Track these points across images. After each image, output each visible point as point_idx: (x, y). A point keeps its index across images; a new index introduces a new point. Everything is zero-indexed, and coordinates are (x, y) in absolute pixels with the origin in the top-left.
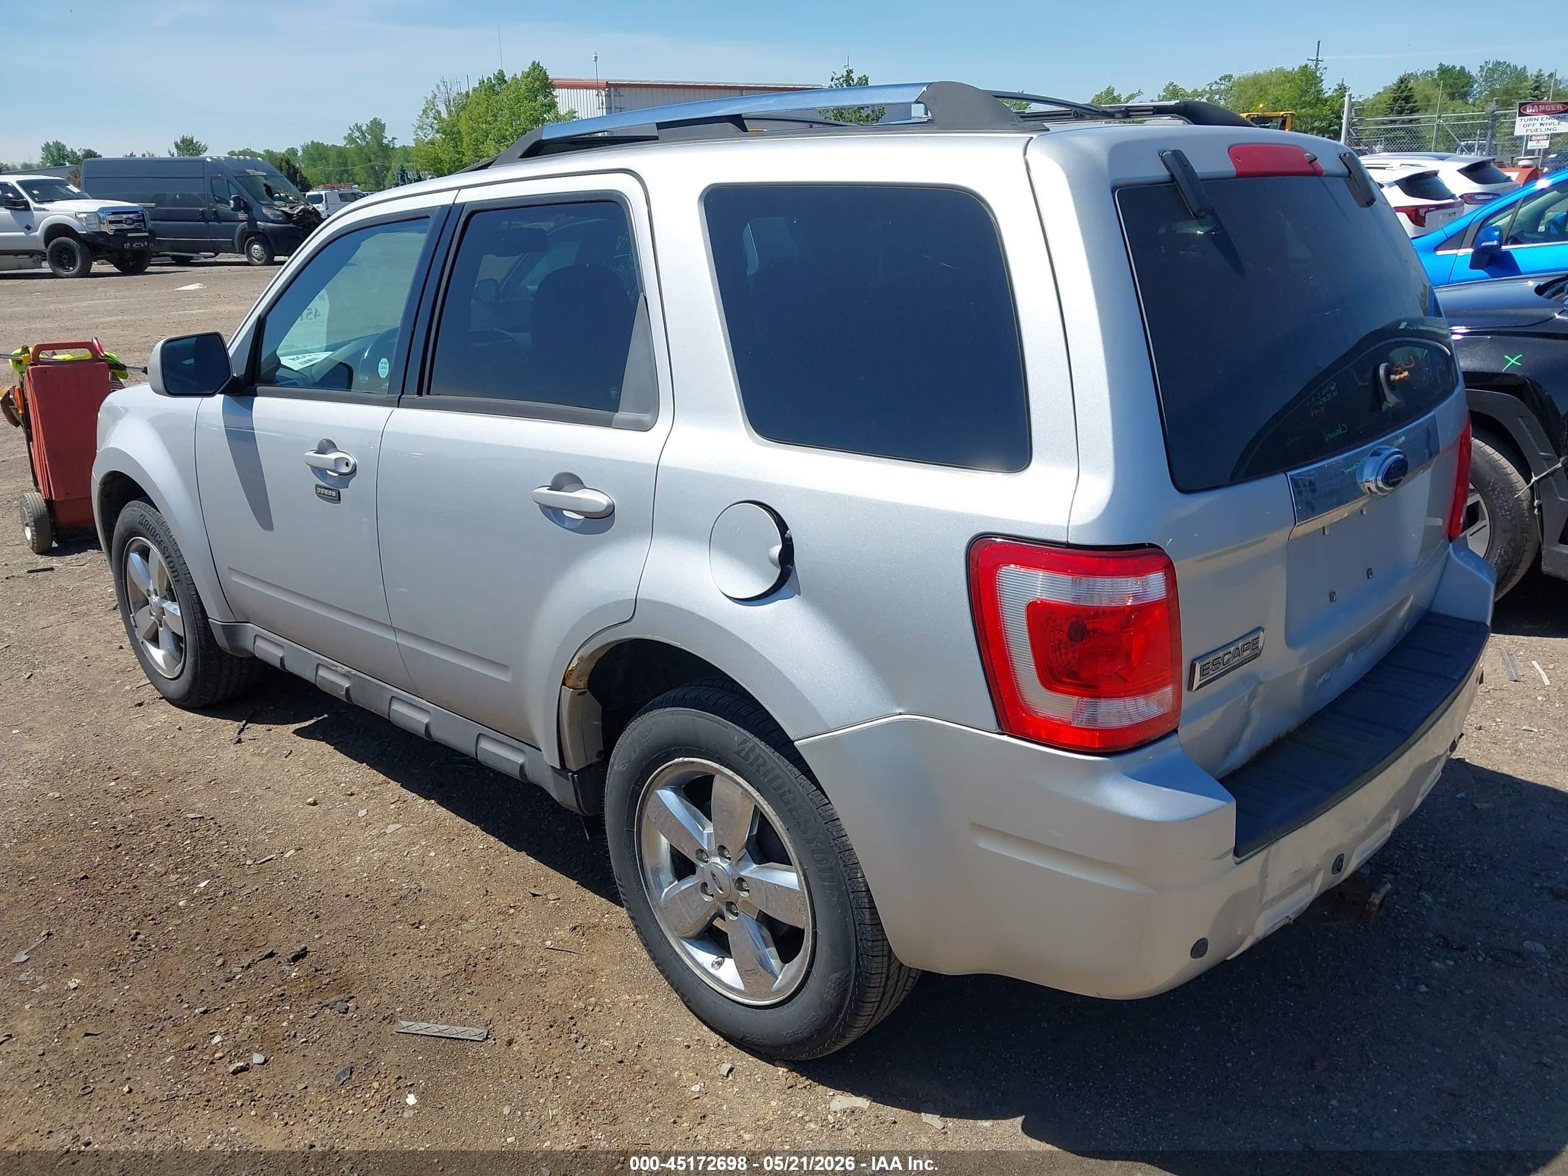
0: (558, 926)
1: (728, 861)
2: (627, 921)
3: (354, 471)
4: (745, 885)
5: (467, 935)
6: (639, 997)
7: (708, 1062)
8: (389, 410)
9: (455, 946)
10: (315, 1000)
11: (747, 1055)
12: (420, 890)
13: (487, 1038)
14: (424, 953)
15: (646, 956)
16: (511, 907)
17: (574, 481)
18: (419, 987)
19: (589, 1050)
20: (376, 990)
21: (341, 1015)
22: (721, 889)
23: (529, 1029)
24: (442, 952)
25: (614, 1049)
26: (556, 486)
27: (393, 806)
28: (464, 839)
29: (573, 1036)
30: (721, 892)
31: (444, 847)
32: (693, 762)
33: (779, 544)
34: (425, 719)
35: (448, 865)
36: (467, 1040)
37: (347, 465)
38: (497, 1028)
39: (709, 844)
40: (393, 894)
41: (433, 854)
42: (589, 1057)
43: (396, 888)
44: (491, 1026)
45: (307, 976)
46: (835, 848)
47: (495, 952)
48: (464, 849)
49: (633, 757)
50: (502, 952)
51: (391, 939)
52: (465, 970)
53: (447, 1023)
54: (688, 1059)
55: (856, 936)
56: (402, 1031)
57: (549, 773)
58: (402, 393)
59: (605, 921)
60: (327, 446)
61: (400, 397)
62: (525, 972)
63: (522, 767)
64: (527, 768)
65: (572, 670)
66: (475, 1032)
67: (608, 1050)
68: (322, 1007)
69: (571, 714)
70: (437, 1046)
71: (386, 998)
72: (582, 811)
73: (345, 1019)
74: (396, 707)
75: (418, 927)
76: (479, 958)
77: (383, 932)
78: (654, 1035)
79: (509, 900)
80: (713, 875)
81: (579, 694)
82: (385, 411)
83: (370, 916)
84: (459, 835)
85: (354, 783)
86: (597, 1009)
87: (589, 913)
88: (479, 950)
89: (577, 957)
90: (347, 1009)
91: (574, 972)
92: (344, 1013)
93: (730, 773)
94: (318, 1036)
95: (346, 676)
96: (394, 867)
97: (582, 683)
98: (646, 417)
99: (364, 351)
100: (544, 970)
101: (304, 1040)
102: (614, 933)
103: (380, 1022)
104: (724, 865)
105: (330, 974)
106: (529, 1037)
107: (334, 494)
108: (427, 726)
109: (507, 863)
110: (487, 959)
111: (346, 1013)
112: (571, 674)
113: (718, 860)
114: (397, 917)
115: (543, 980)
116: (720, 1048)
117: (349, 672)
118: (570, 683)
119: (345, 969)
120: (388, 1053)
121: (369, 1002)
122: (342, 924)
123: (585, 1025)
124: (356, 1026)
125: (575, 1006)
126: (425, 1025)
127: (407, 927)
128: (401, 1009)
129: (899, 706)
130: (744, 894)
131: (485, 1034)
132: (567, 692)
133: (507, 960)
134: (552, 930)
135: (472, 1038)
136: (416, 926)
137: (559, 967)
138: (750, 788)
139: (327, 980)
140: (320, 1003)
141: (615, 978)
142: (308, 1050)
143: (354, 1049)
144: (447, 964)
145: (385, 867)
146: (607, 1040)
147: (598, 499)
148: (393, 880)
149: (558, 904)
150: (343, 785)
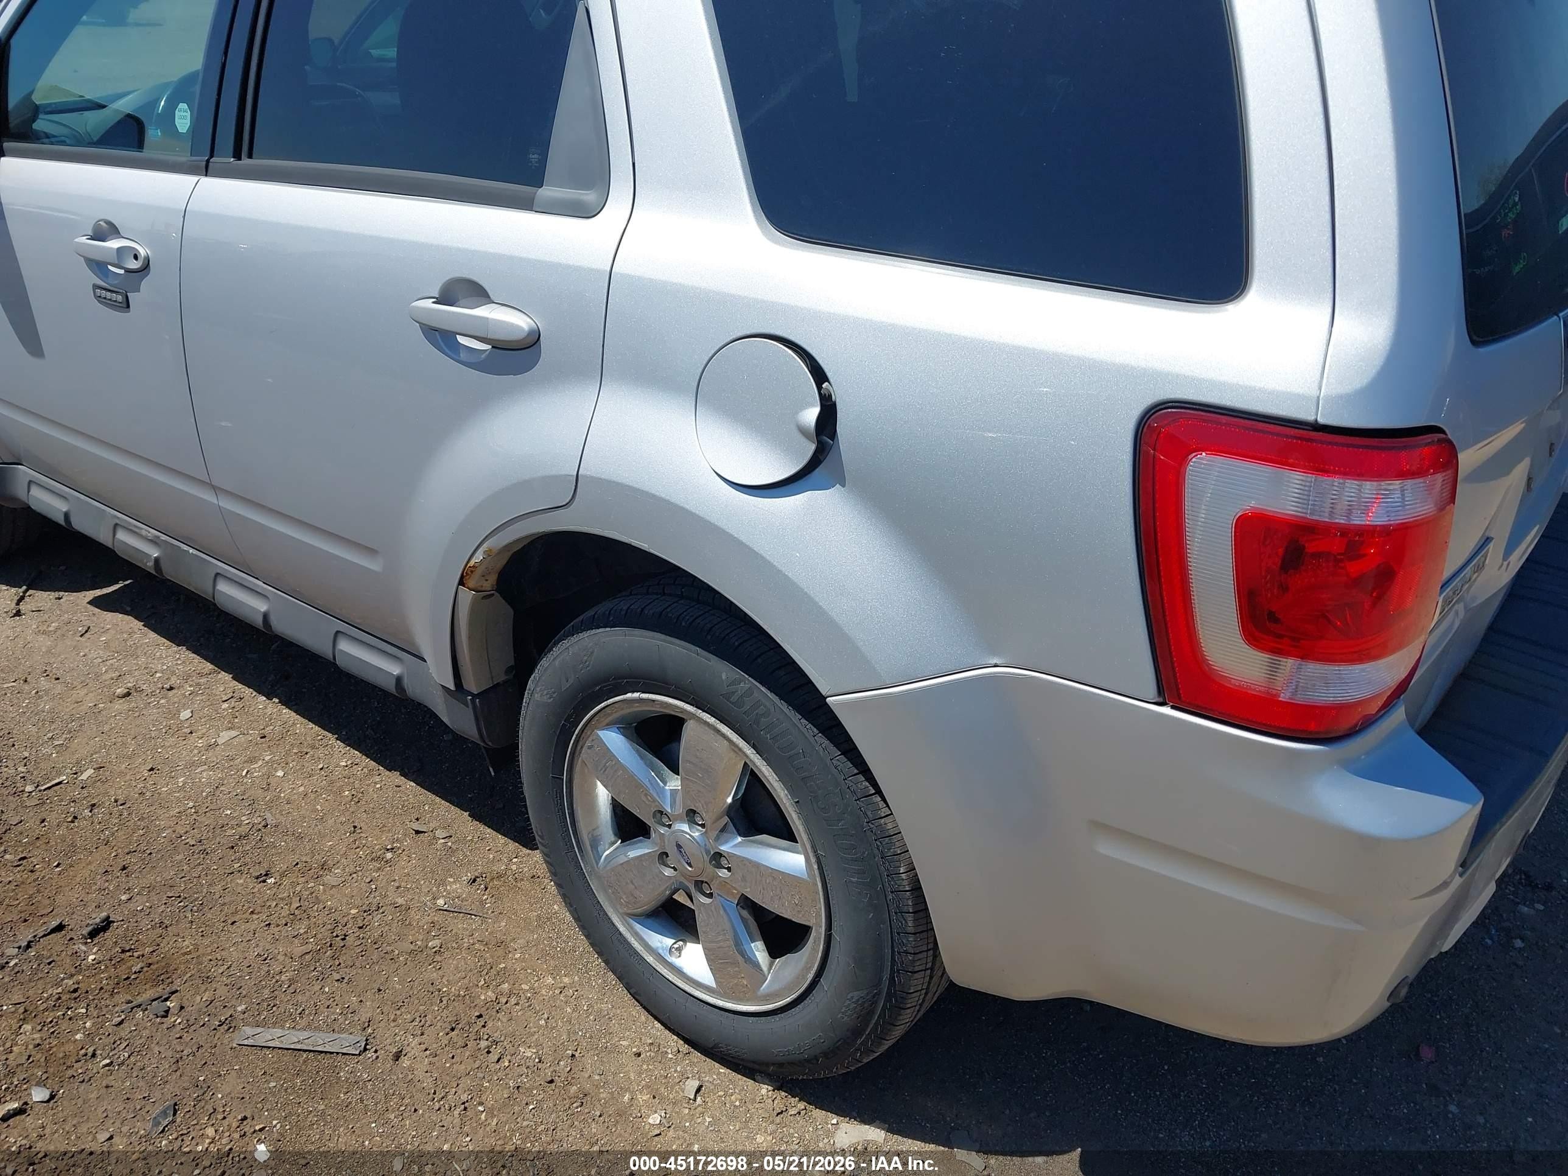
0: (451, 877)
1: (700, 828)
2: (542, 869)
3: (146, 267)
4: (724, 862)
5: (331, 892)
6: (566, 980)
7: (666, 1077)
8: (192, 179)
9: (315, 908)
10: (121, 998)
11: (717, 1065)
12: (266, 826)
13: (365, 1049)
14: (274, 919)
15: (568, 917)
16: (388, 850)
17: (477, 293)
18: (269, 971)
19: (507, 1064)
20: (208, 979)
21: (158, 1020)
22: (690, 865)
23: (422, 1034)
24: (299, 917)
25: (540, 1062)
26: (446, 297)
27: (225, 705)
28: (320, 753)
29: (484, 1044)
30: (690, 869)
31: (294, 763)
32: (654, 701)
33: (813, 406)
34: (262, 607)
35: (302, 789)
36: (338, 1053)
37: (136, 257)
38: (379, 1033)
39: (673, 804)
40: (230, 832)
41: (280, 773)
42: (507, 1075)
43: (232, 822)
44: (370, 1030)
45: (111, 960)
46: (869, 833)
47: (371, 917)
48: (320, 766)
49: (565, 686)
50: (379, 916)
51: (227, 900)
52: (331, 946)
53: (308, 1027)
54: (640, 1074)
55: (892, 947)
56: (246, 1042)
57: (440, 692)
58: (212, 156)
59: (514, 867)
60: (105, 231)
61: (208, 161)
62: (412, 947)
63: (399, 680)
64: (406, 682)
65: (473, 566)
66: (347, 1042)
67: (531, 1064)
68: (132, 1009)
69: (471, 623)
70: (296, 1064)
71: (222, 991)
72: (484, 742)
73: (165, 1026)
74: (223, 587)
75: (264, 881)
76: (349, 926)
77: (218, 888)
78: (591, 1037)
79: (385, 839)
80: (679, 846)
81: (484, 597)
82: (187, 181)
83: (199, 864)
84: (313, 747)
85: (173, 673)
86: (513, 1001)
87: (491, 856)
88: (349, 914)
89: (480, 922)
90: (167, 1012)
91: (477, 946)
92: (163, 1017)
93: (712, 720)
94: (126, 1055)
95: (154, 542)
96: (230, 792)
97: (489, 584)
98: (589, 196)
99: (158, 100)
100: (435, 943)
101: (107, 1061)
102: (526, 885)
103: (215, 1029)
104: (696, 834)
105: (143, 956)
106: (423, 1047)
107: (120, 298)
108: (266, 616)
109: (378, 786)
110: (360, 928)
111: (166, 1016)
112: (472, 572)
113: (685, 827)
114: (236, 866)
115: (438, 958)
116: (680, 1055)
117: (158, 537)
118: (471, 583)
119: (165, 947)
120: (227, 1077)
121: (199, 998)
122: (159, 879)
123: (498, 1026)
124: (180, 1038)
125: (483, 998)
126: (278, 1032)
127: (249, 880)
128: (244, 1007)
129: (994, 653)
130: (723, 873)
131: (363, 1045)
132: (467, 596)
133: (387, 928)
134: (443, 882)
135: (344, 1051)
136: (262, 878)
137: (457, 938)
138: (741, 743)
139: (139, 966)
140: (129, 1002)
141: (533, 950)
142: (112, 1078)
143: (178, 1073)
144: (305, 936)
145: (218, 793)
146: (529, 1047)
147: (518, 322)
148: (229, 812)
149: (450, 844)
150: (158, 675)
